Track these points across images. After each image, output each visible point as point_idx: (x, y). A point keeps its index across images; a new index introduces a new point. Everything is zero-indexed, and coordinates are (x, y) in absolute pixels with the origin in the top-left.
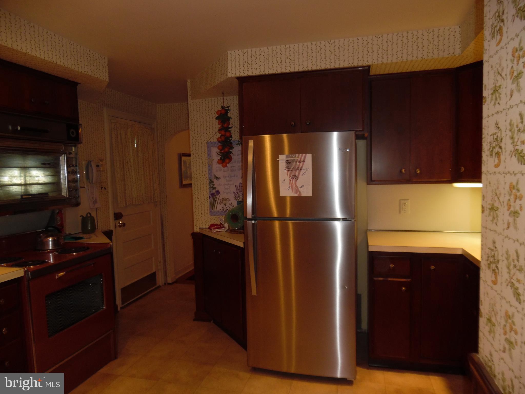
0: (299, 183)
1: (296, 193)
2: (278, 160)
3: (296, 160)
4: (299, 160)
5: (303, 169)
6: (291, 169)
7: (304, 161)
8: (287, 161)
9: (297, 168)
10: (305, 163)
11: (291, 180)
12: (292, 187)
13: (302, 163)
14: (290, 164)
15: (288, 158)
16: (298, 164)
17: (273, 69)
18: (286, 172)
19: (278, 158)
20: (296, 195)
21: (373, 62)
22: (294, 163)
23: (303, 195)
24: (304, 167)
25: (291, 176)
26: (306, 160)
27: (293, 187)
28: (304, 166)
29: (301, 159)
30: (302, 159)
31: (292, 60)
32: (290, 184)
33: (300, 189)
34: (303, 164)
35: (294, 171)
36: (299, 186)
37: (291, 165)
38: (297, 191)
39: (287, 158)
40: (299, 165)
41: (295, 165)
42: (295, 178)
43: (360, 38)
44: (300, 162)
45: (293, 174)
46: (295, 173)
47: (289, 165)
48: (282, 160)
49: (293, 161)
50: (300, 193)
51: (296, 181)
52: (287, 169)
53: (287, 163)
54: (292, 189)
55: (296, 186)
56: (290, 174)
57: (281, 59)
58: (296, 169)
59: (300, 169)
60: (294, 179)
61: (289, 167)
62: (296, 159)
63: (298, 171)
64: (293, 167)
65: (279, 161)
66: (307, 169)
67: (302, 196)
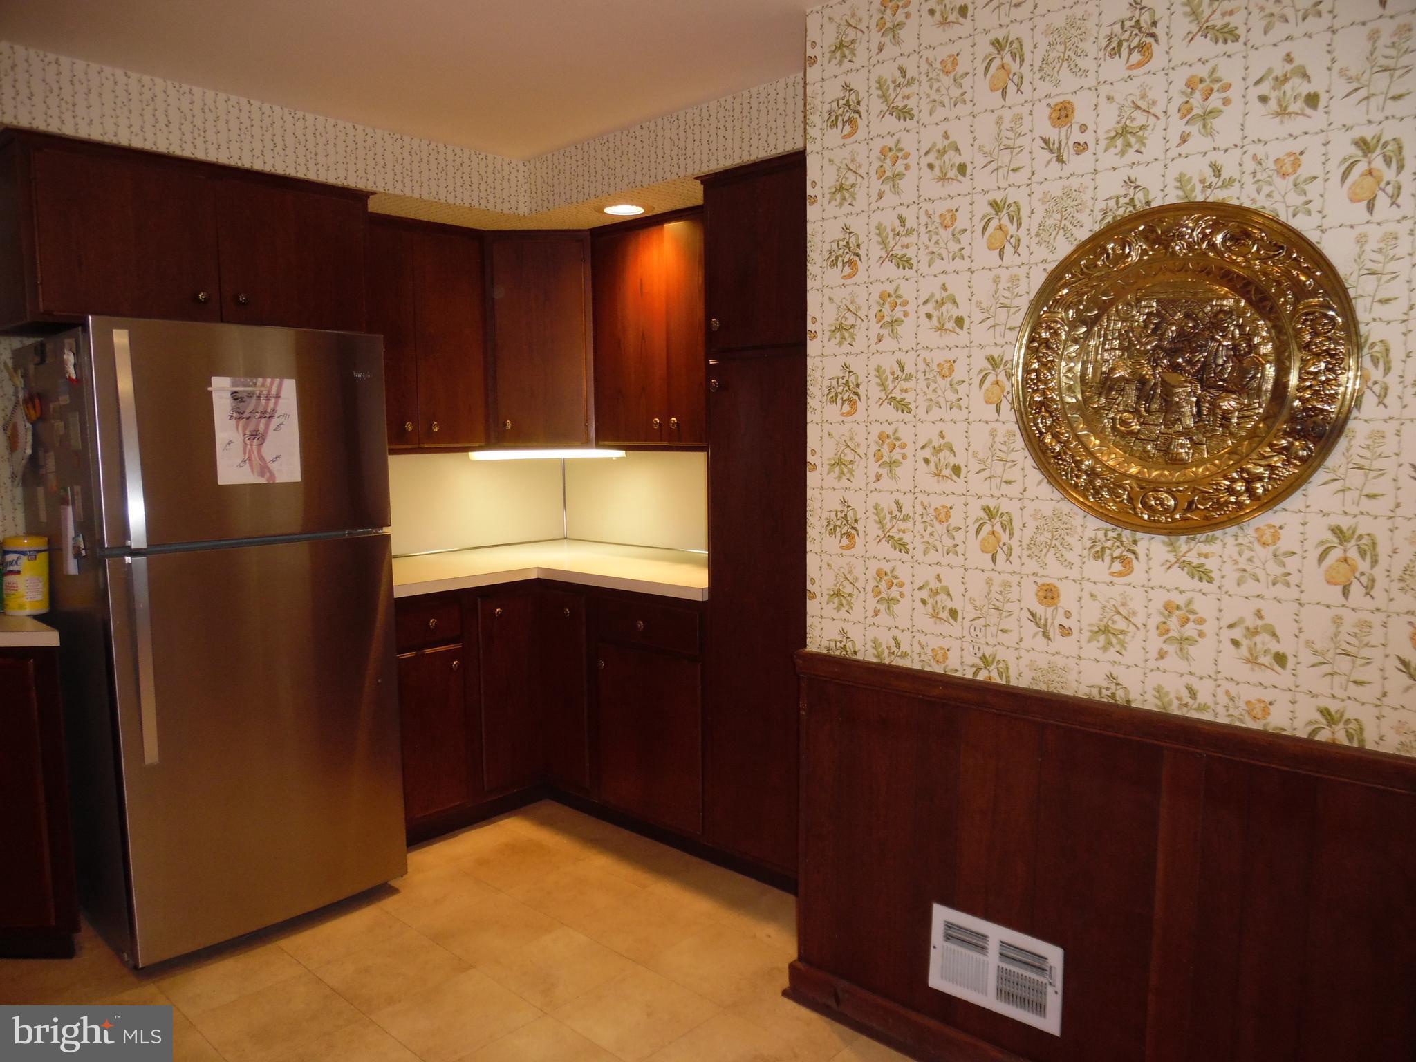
0: (268, 450)
1: (262, 474)
2: (209, 389)
3: (258, 393)
4: (265, 393)
5: (276, 415)
6: (246, 415)
7: (278, 396)
8: (234, 393)
9: (261, 412)
10: (281, 401)
11: (248, 442)
12: (249, 459)
13: (273, 400)
14: (242, 401)
15: (238, 386)
16: (263, 402)
17: (144, 136)
18: (233, 422)
19: (210, 386)
20: (263, 481)
21: (387, 188)
22: (254, 401)
23: (281, 478)
24: (280, 411)
25: (248, 432)
26: (283, 394)
27: (253, 459)
28: (278, 408)
29: (269, 391)
30: (274, 392)
31: (198, 129)
32: (245, 453)
33: (270, 465)
34: (276, 404)
35: (254, 421)
36: (268, 458)
37: (245, 404)
38: (264, 469)
39: (233, 386)
40: (267, 404)
41: (258, 405)
42: (257, 436)
43: (360, 128)
44: (268, 399)
45: (252, 427)
46: (258, 425)
47: (240, 405)
48: (223, 389)
49: (251, 395)
50: (272, 475)
51: (260, 445)
52: (235, 415)
53: (236, 399)
54: (251, 466)
55: (261, 458)
56: (244, 429)
57: (166, 116)
58: (259, 415)
59: (268, 416)
60: (255, 441)
61: (241, 410)
62: (257, 390)
63: (263, 421)
64: (249, 410)
65: (211, 392)
66: (285, 415)
67: (278, 481)
